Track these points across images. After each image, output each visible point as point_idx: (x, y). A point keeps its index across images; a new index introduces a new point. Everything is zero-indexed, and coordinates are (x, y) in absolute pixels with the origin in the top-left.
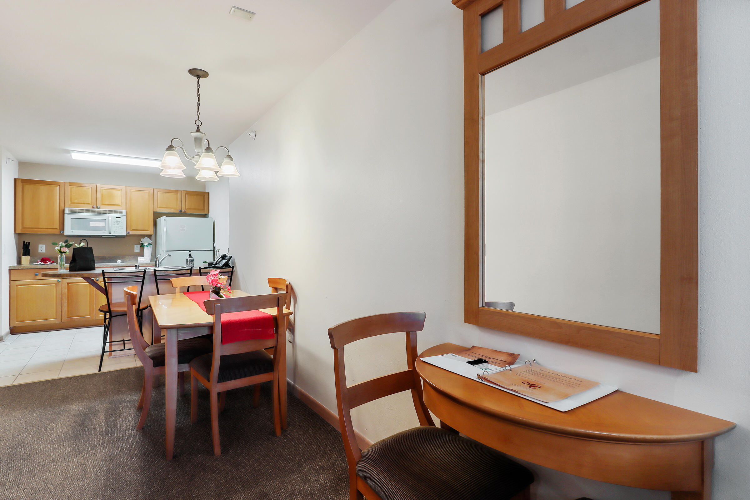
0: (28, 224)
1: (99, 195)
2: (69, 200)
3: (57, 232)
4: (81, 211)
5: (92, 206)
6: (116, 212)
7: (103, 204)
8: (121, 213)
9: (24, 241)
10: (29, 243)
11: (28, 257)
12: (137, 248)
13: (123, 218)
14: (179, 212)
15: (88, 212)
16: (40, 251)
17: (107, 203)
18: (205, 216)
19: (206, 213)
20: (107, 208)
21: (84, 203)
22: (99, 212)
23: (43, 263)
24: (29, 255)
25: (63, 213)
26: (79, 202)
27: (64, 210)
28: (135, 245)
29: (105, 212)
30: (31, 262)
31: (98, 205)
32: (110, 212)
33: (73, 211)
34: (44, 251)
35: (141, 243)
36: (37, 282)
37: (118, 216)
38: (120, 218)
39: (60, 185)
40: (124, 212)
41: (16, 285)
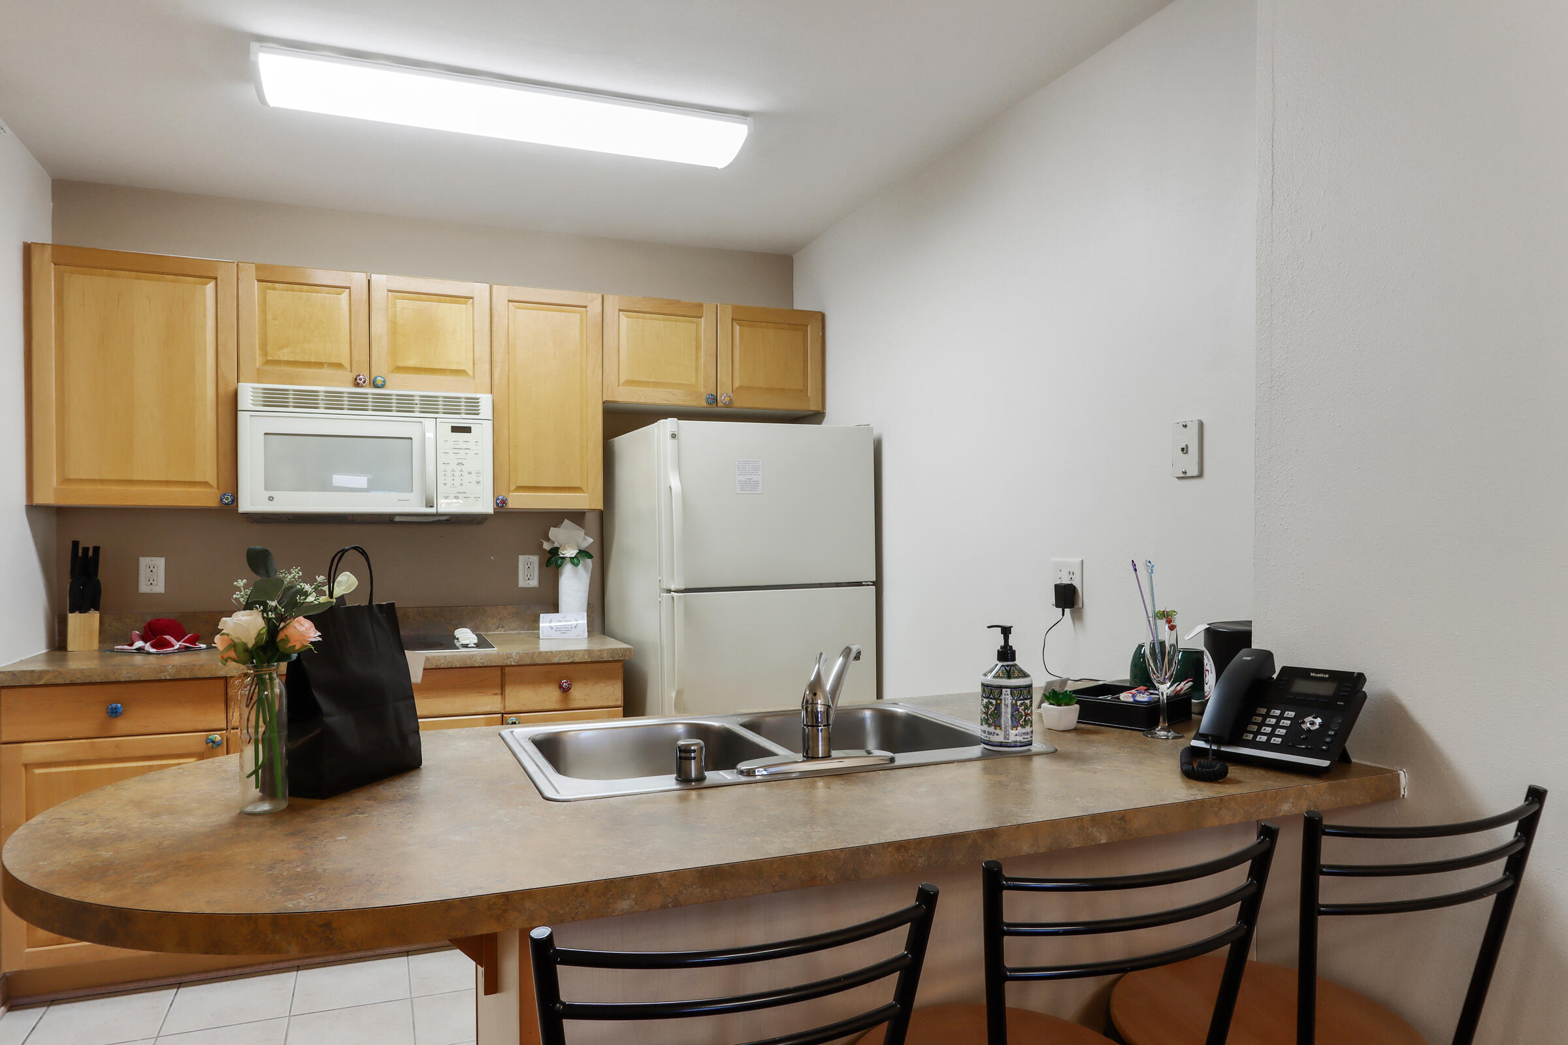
0: (84, 465)
1: (380, 326)
2: (258, 352)
3: (208, 498)
4: (307, 401)
5: (350, 377)
6: (451, 406)
7: (399, 369)
8: (473, 406)
9: (75, 544)
10: (96, 549)
11: (94, 617)
12: (528, 574)
13: (483, 432)
14: (705, 404)
15: (334, 402)
16: (144, 588)
17: (412, 362)
18: (815, 417)
19: (814, 407)
20: (417, 388)
21: (320, 365)
22: (383, 405)
23: (153, 646)
24: (97, 609)
25: (230, 407)
26: (298, 358)
27: (235, 397)
28: (521, 558)
29: (405, 405)
30: (109, 638)
31: (380, 370)
32: (429, 406)
33: (274, 400)
34: (160, 588)
35: (547, 546)
36: (117, 746)
37: (460, 421)
38: (467, 430)
39: (216, 279)
40: (486, 402)
41: (26, 766)
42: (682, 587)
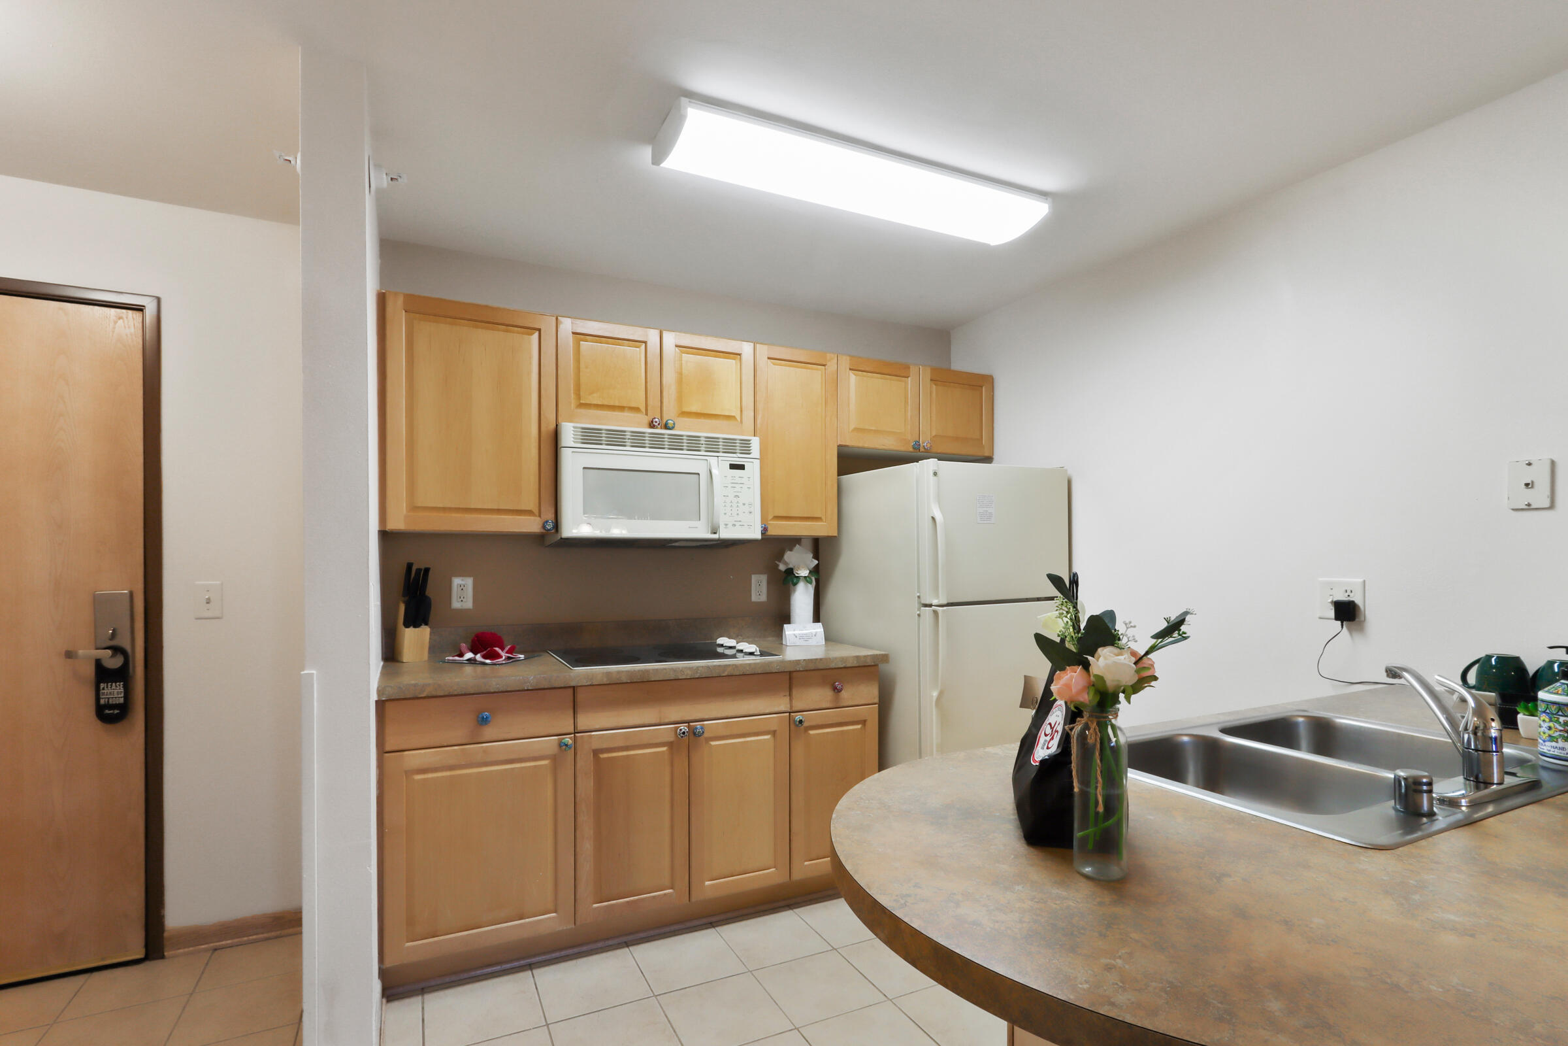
0: (430, 496)
1: (669, 377)
2: (573, 396)
3: (532, 525)
4: (616, 439)
5: (646, 420)
6: (730, 446)
7: (684, 414)
8: (746, 447)
9: (409, 566)
10: (427, 570)
11: (425, 632)
12: (759, 590)
13: (753, 468)
14: (911, 450)
15: (638, 441)
16: (456, 604)
17: (694, 408)
18: (988, 459)
19: (987, 454)
20: (703, 430)
21: (621, 408)
22: (676, 444)
23: (484, 657)
24: (426, 624)
25: (552, 445)
26: (606, 403)
27: (556, 435)
28: (753, 576)
29: (693, 444)
30: (436, 650)
31: (670, 414)
32: (712, 446)
33: (590, 437)
34: (468, 604)
35: (782, 567)
36: (485, 751)
37: (737, 460)
38: (742, 467)
39: (539, 330)
40: (755, 443)
41: (406, 772)
42: (945, 602)
